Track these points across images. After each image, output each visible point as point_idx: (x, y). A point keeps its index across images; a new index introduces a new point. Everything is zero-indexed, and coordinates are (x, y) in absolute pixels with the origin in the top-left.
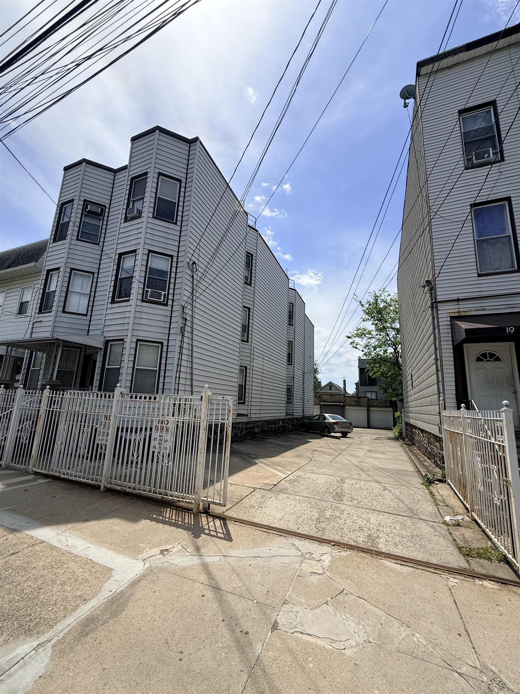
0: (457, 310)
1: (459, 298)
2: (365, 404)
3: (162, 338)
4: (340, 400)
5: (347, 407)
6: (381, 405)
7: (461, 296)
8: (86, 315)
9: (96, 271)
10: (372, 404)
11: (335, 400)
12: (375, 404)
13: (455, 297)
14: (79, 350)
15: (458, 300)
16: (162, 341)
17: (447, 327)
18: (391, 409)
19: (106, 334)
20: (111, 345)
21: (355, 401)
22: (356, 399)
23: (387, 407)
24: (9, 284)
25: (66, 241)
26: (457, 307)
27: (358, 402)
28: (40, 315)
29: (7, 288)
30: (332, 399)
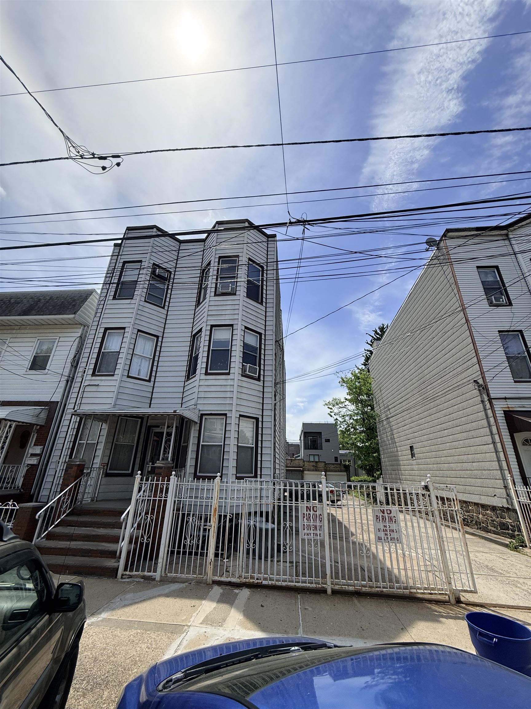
0: (506, 406)
1: (507, 397)
2: (322, 468)
3: (257, 413)
4: (300, 464)
5: (305, 472)
6: (337, 469)
7: (508, 396)
8: (149, 381)
9: (160, 334)
10: (328, 469)
11: (294, 465)
12: (331, 468)
13: (503, 396)
14: (140, 420)
15: (505, 398)
16: (257, 416)
17: (502, 418)
18: (345, 474)
19: (200, 407)
20: (205, 418)
21: (313, 466)
22: (314, 464)
23: (341, 471)
24: (14, 331)
25: (133, 301)
26: (506, 403)
27: (316, 467)
28: (94, 378)
29: (10, 336)
30: (292, 464)
